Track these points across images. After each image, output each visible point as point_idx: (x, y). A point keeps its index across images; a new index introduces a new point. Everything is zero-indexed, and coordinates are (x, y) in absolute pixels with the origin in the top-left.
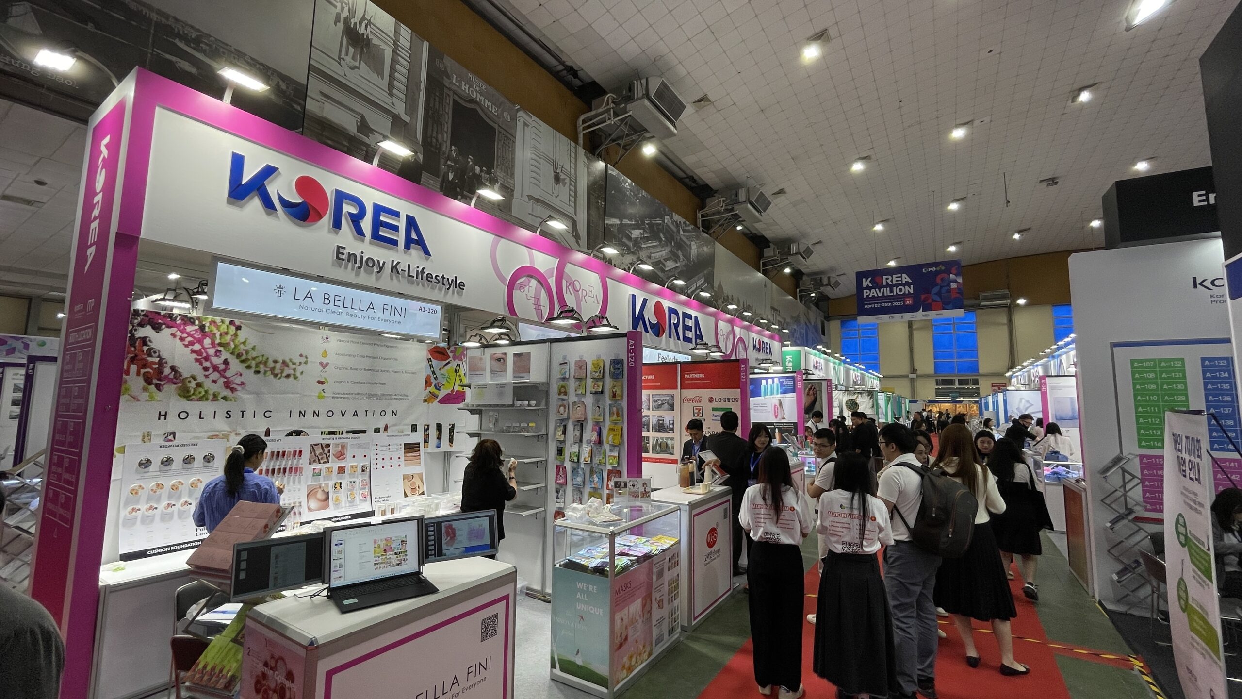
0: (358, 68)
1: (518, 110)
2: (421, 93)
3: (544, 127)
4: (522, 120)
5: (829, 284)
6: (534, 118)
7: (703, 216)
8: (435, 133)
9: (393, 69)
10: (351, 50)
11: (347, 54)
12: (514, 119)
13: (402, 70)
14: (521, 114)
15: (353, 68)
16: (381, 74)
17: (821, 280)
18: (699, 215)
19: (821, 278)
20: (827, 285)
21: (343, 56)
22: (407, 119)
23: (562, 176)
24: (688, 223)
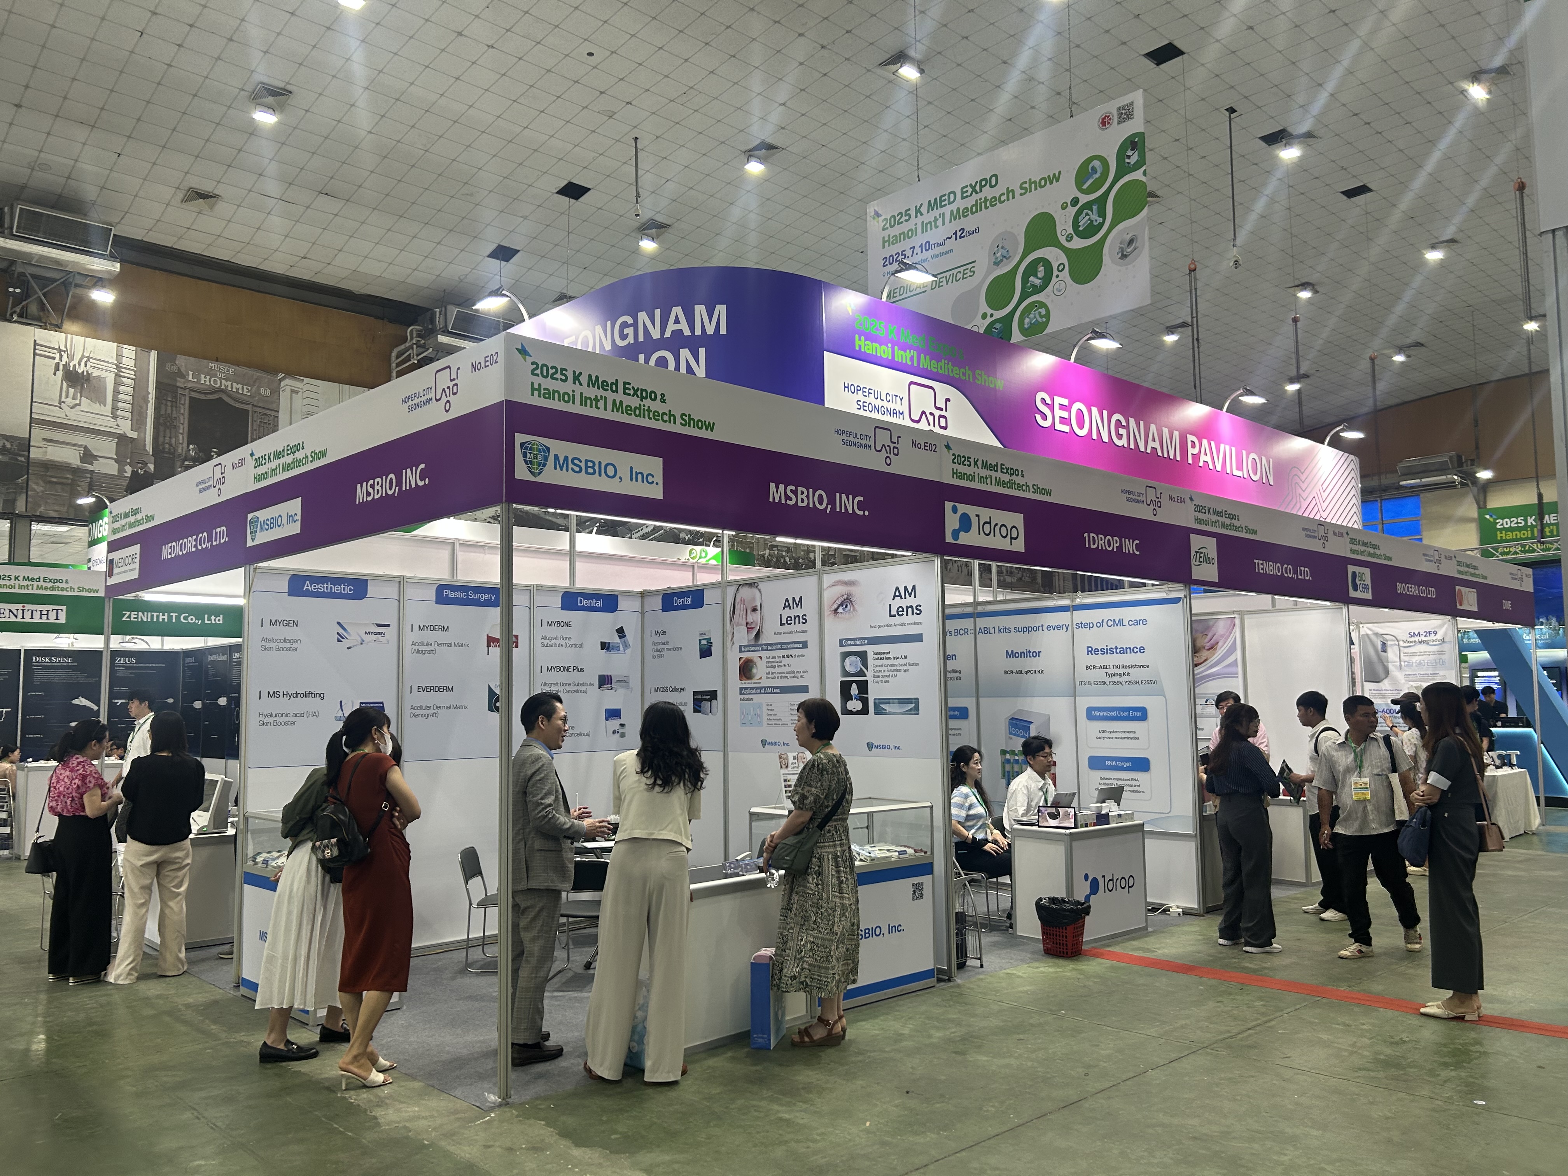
0: (79, 405)
1: (281, 380)
2: (150, 405)
3: (323, 386)
4: (288, 389)
6: (306, 380)
8: (167, 439)
9: (116, 392)
10: (72, 391)
11: (67, 397)
12: (276, 391)
13: (126, 390)
14: (287, 381)
15: (72, 407)
16: (103, 401)
21: (63, 399)
22: (134, 435)
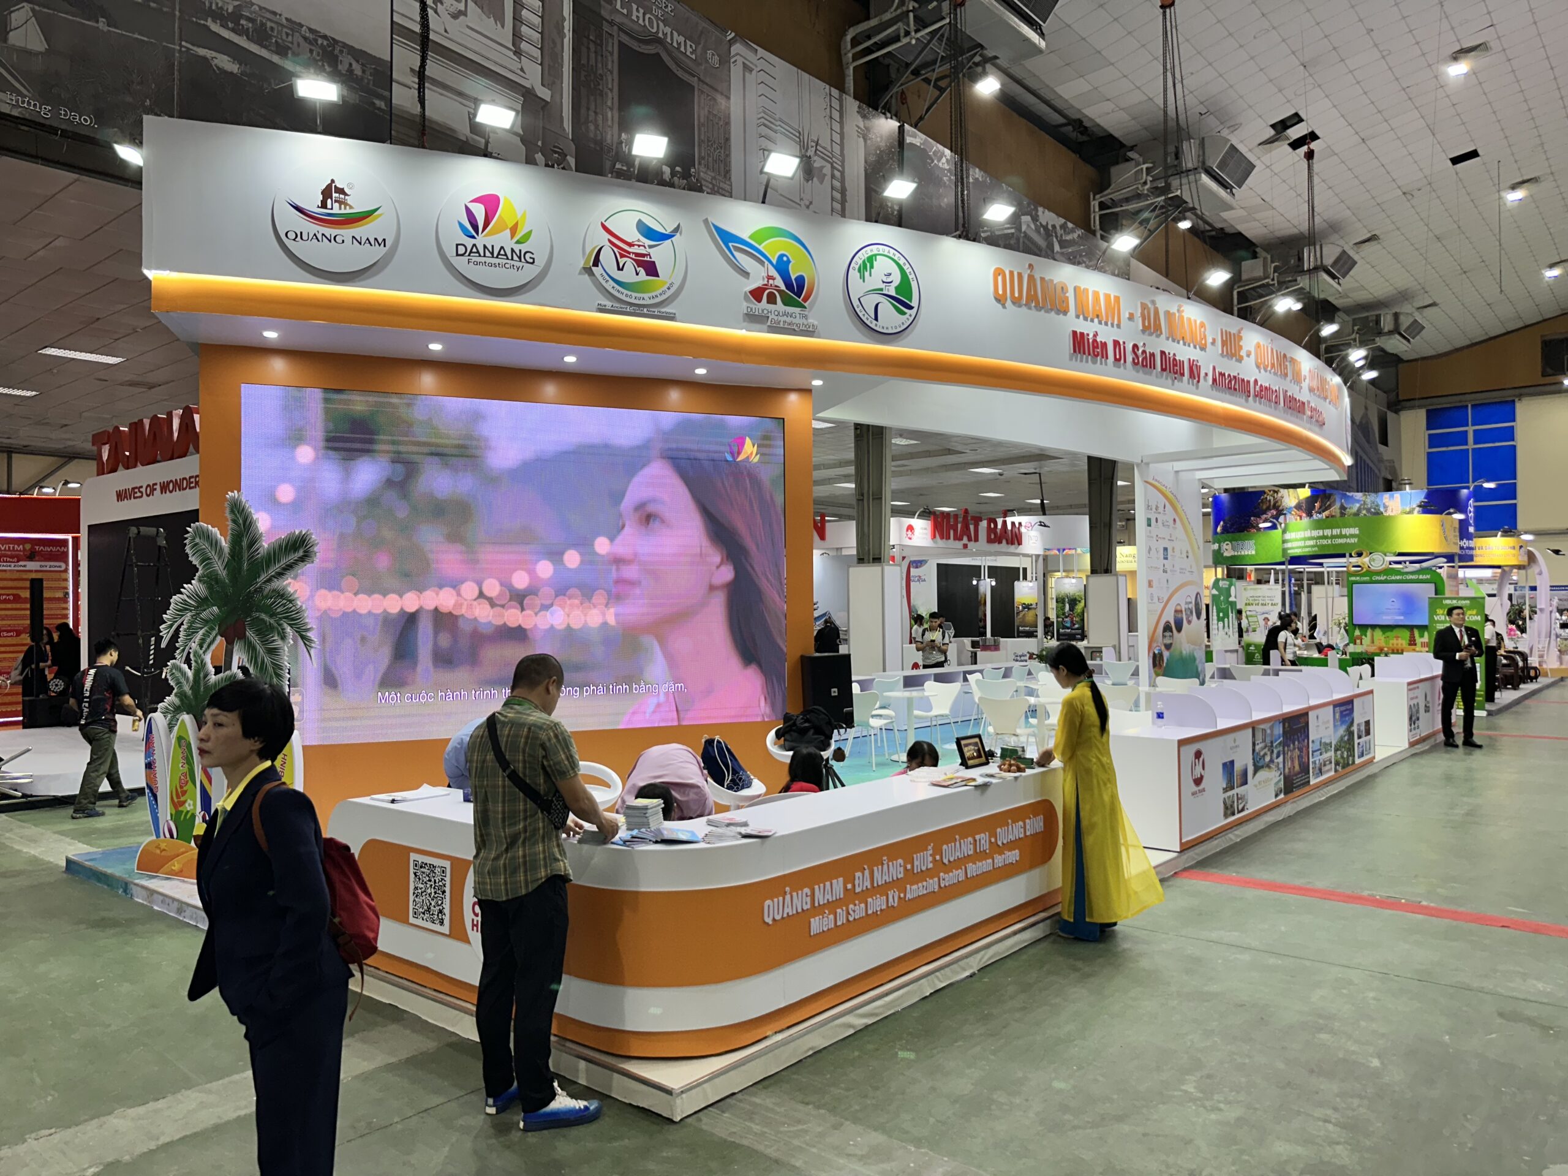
0: (465, 13)
1: (731, 42)
2: (566, 41)
3: (781, 67)
4: (740, 60)
5: (1396, 330)
6: (761, 52)
7: (1102, 206)
8: (591, 113)
9: (517, 5)
12: (725, 60)
14: (737, 48)
15: (455, 16)
16: (500, 18)
17: (1377, 321)
18: (1095, 204)
19: (1378, 317)
20: (1390, 333)
22: (544, 93)
23: (818, 163)
24: (1070, 225)
